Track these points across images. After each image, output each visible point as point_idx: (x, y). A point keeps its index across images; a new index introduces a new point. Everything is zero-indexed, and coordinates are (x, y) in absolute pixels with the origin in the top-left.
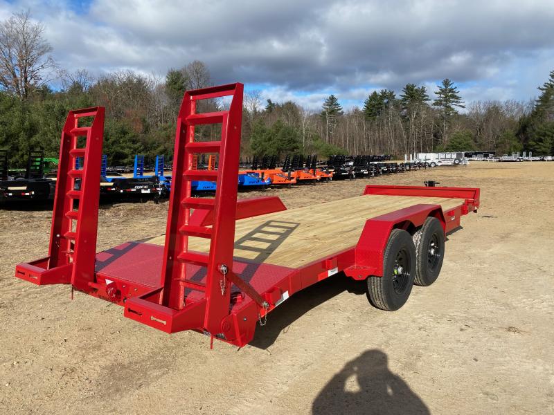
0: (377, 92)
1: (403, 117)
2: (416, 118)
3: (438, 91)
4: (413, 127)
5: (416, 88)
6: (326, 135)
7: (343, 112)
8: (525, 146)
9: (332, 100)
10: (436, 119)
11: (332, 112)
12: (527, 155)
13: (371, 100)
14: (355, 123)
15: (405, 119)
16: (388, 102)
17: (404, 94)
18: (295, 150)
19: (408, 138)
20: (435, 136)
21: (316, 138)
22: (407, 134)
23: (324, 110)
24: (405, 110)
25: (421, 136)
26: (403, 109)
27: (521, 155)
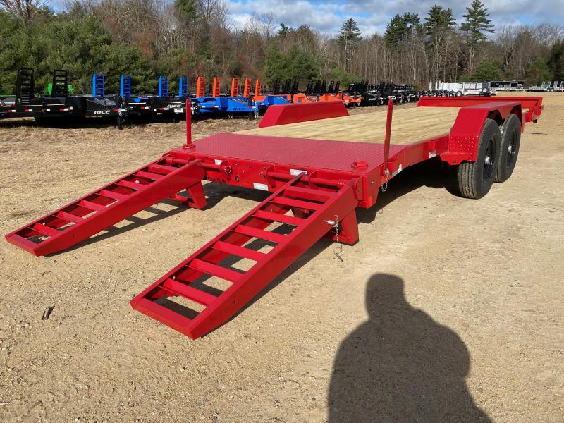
0: (400, 16)
1: (426, 43)
2: (440, 45)
3: (466, 14)
4: (437, 54)
5: (442, 10)
6: (343, 62)
7: (361, 38)
8: (556, 75)
9: (350, 25)
10: (462, 45)
11: (351, 37)
12: (559, 85)
13: (392, 24)
14: (375, 49)
15: (429, 47)
16: (411, 27)
17: (429, 17)
18: (312, 78)
19: (430, 67)
20: (459, 64)
21: (333, 66)
22: (430, 62)
23: (342, 35)
24: (429, 36)
25: (445, 63)
26: (427, 34)
27: (552, 85)
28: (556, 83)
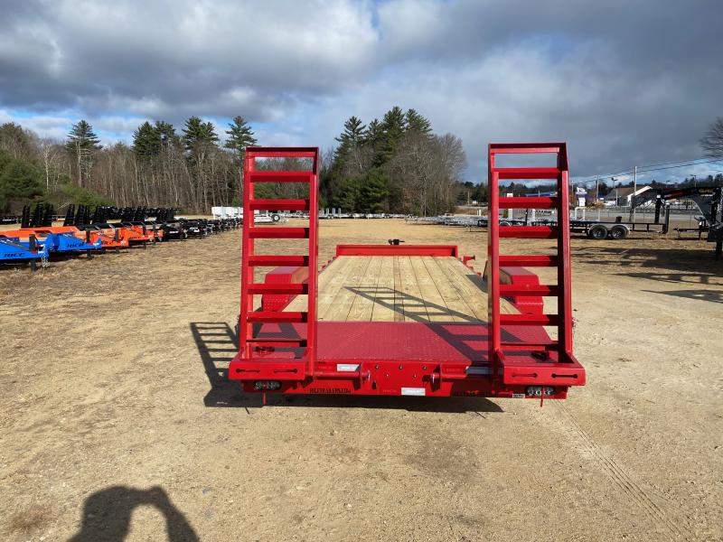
0: (150, 124)
1: (188, 159)
2: (204, 162)
3: (230, 130)
4: (202, 173)
5: (201, 123)
6: (77, 177)
7: (101, 147)
9: (83, 128)
10: (229, 164)
11: (85, 144)
12: (337, 212)
13: (141, 133)
14: (122, 162)
15: (191, 162)
16: (165, 139)
17: (187, 129)
18: (36, 197)
19: (196, 187)
20: (230, 185)
21: (65, 180)
22: (195, 181)
23: (71, 141)
24: (189, 151)
25: (213, 184)
26: (188, 148)
27: (330, 212)
28: (334, 210)
